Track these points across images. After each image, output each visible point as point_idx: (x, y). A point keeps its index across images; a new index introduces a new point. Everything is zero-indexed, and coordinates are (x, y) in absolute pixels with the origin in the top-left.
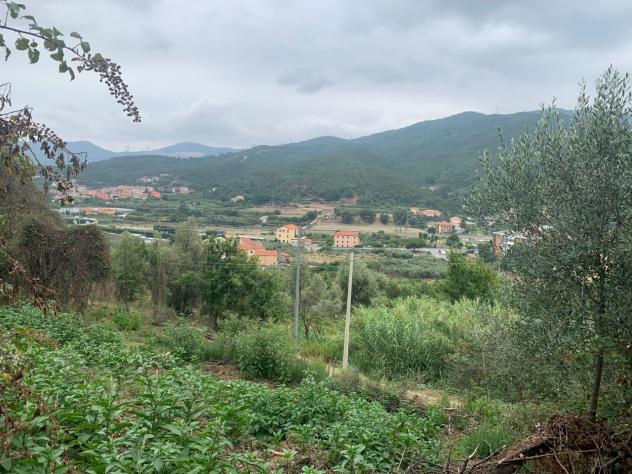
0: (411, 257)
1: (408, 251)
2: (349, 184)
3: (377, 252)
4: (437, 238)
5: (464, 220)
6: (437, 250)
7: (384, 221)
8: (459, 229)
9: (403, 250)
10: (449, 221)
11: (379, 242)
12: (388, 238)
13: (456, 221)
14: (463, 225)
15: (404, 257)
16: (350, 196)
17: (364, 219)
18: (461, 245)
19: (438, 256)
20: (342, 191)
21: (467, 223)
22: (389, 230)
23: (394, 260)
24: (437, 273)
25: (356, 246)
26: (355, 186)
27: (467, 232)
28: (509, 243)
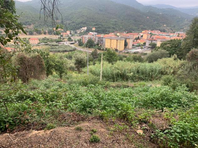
0: (58, 45)
1: (57, 44)
2: (28, 20)
3: (46, 45)
4: (64, 38)
5: (71, 32)
6: (65, 42)
7: (45, 33)
8: (70, 35)
9: (55, 43)
10: (66, 32)
11: (46, 41)
12: (48, 39)
13: (68, 32)
14: (71, 34)
15: (56, 46)
16: (30, 25)
17: (37, 33)
18: (72, 40)
19: (66, 44)
20: (26, 23)
21: (72, 33)
22: (48, 36)
23: (53, 47)
24: (68, 50)
25: (38, 43)
26: (31, 21)
27: (72, 36)
28: (87, 39)
